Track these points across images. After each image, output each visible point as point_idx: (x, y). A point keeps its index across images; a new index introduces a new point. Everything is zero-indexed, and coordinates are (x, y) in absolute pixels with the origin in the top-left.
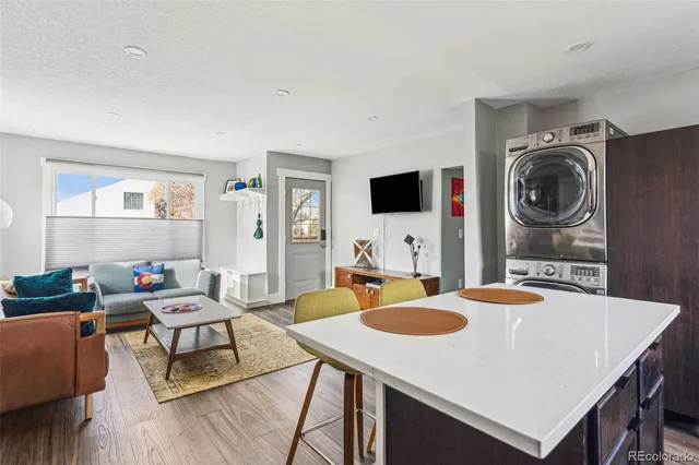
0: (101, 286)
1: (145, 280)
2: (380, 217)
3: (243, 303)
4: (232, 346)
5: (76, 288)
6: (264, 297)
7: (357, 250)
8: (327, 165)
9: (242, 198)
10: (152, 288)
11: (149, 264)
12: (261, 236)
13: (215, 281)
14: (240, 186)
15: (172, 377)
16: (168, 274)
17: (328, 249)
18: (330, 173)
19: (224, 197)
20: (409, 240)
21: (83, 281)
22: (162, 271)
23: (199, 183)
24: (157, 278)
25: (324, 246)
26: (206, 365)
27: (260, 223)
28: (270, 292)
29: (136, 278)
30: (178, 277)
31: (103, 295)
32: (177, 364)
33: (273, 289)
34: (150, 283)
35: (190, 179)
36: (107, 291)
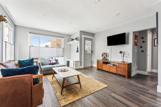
0: (41, 63)
1: (52, 62)
2: (110, 47)
3: (74, 68)
4: (79, 83)
5: (35, 64)
6: (79, 67)
7: (103, 56)
8: (93, 35)
9: (73, 43)
10: (53, 64)
11: (52, 58)
12: (78, 52)
13: (68, 62)
14: (73, 40)
15: (63, 93)
16: (57, 60)
17: (93, 55)
18: (94, 37)
19: (68, 43)
20: (121, 52)
21: (37, 62)
22: (55, 60)
23: (63, 39)
24: (54, 62)
25: (92, 55)
26: (72, 89)
27: (78, 49)
28: (80, 66)
29: (49, 61)
30: (59, 61)
31: (42, 65)
32: (64, 89)
33: (81, 65)
34: (53, 63)
35: (61, 38)
36: (43, 65)
